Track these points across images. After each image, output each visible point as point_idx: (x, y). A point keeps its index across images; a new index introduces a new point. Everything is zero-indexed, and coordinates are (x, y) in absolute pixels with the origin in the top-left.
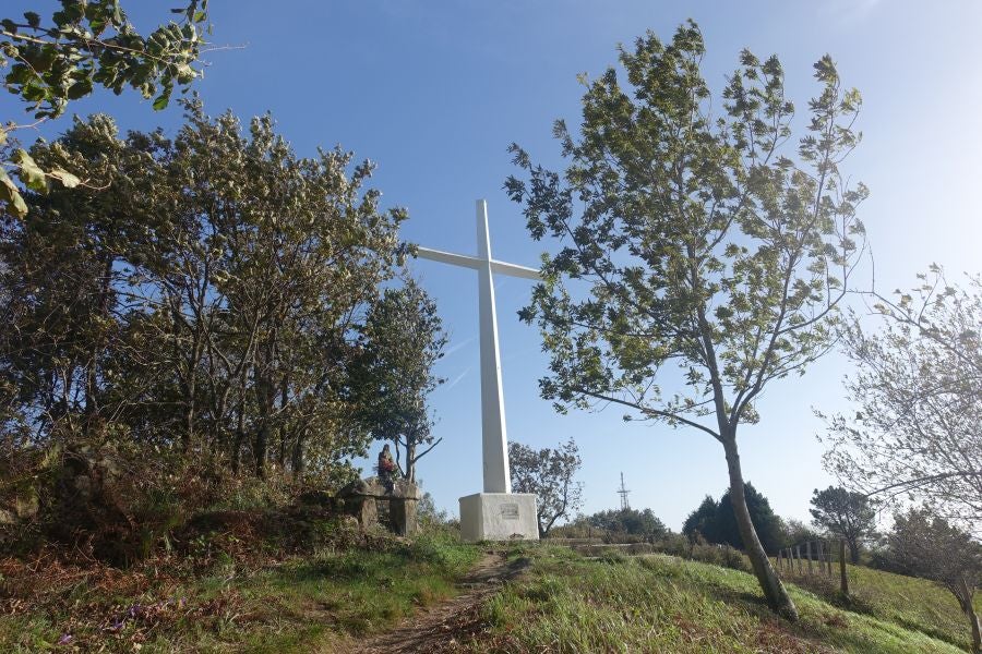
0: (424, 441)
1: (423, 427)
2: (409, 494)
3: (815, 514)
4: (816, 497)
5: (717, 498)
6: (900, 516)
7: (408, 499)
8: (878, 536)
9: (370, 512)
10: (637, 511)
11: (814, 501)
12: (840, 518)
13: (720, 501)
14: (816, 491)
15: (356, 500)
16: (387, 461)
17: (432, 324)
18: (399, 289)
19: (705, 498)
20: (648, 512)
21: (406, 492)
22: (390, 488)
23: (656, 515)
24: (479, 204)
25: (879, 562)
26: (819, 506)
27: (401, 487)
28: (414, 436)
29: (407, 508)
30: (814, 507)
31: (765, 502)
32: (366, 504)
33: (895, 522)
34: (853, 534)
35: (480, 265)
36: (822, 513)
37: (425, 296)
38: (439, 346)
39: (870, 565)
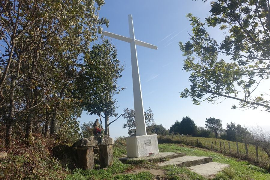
0: (113, 115)
1: (112, 109)
2: (109, 143)
3: (206, 125)
4: (207, 120)
5: (180, 121)
6: (228, 125)
7: (109, 145)
8: (222, 130)
9: (90, 154)
10: (158, 125)
11: (206, 122)
12: (213, 126)
13: (180, 122)
14: (207, 119)
15: (83, 149)
16: (98, 127)
17: (115, 62)
18: (100, 45)
19: (176, 121)
20: (161, 125)
21: (107, 141)
22: (100, 141)
23: (163, 126)
24: (130, 16)
25: (223, 137)
26: (207, 123)
27: (105, 140)
28: (108, 114)
29: (108, 150)
30: (206, 123)
31: (193, 122)
32: (88, 150)
33: (227, 126)
34: (216, 130)
35: (131, 41)
36: (208, 125)
37: (114, 47)
38: (120, 72)
39: (220, 138)
